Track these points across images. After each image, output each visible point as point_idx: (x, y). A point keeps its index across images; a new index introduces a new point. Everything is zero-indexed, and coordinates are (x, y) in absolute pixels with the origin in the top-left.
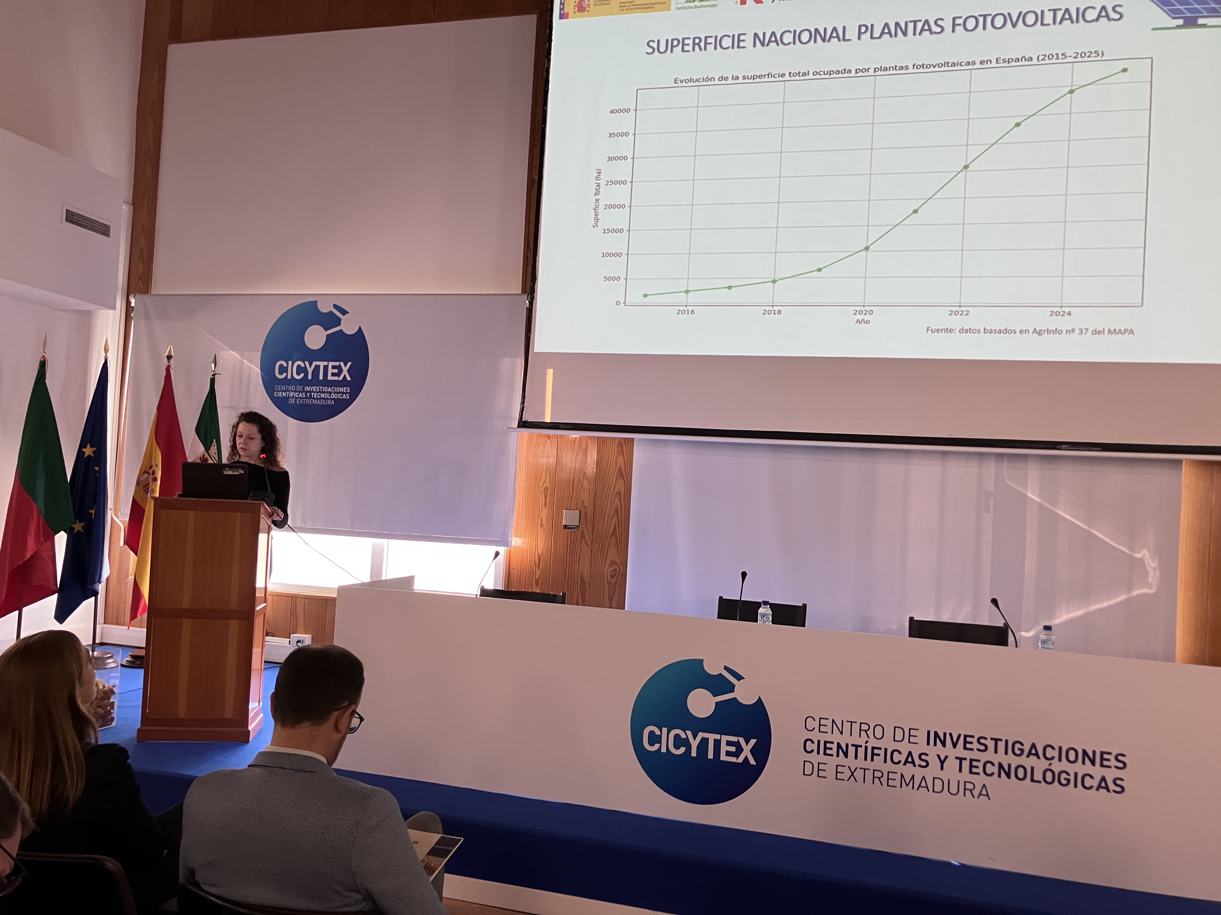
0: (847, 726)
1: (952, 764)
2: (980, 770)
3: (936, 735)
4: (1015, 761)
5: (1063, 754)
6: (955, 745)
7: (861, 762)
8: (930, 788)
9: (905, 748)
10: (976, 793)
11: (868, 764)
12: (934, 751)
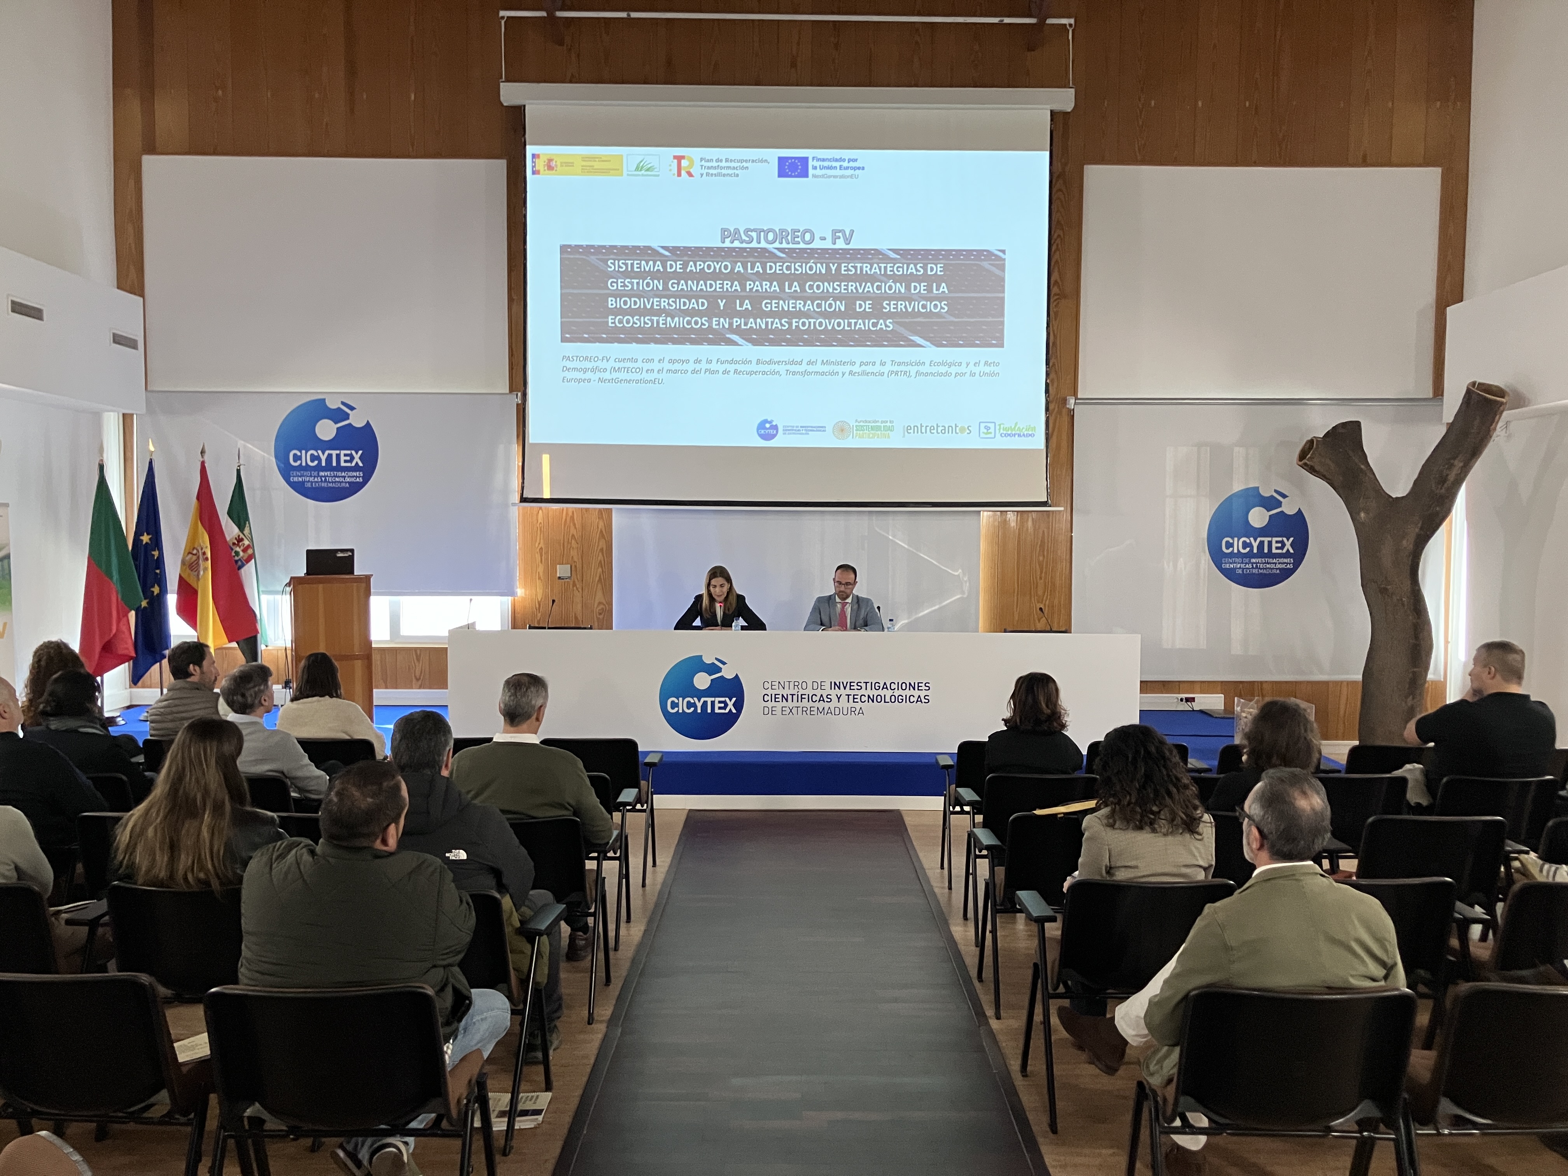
0: (787, 684)
1: (844, 698)
2: (859, 700)
3: (835, 684)
4: (876, 693)
5: (900, 686)
6: (845, 688)
7: (795, 704)
8: (833, 713)
9: (819, 692)
10: (857, 712)
11: (799, 704)
12: (834, 692)
